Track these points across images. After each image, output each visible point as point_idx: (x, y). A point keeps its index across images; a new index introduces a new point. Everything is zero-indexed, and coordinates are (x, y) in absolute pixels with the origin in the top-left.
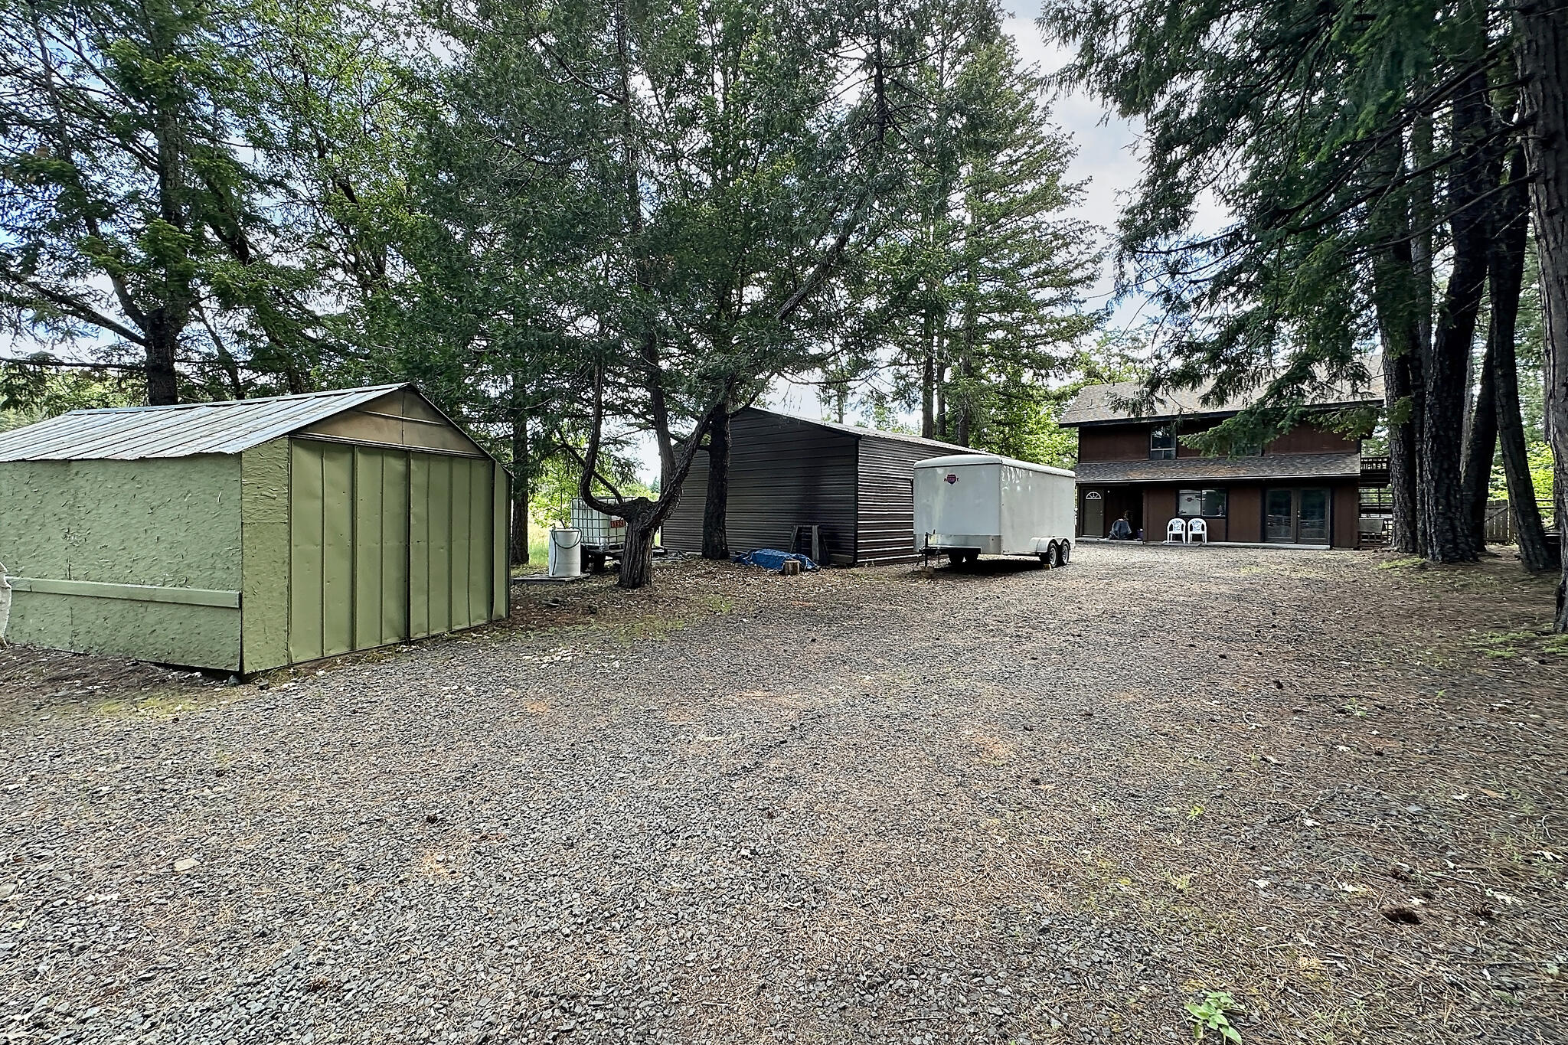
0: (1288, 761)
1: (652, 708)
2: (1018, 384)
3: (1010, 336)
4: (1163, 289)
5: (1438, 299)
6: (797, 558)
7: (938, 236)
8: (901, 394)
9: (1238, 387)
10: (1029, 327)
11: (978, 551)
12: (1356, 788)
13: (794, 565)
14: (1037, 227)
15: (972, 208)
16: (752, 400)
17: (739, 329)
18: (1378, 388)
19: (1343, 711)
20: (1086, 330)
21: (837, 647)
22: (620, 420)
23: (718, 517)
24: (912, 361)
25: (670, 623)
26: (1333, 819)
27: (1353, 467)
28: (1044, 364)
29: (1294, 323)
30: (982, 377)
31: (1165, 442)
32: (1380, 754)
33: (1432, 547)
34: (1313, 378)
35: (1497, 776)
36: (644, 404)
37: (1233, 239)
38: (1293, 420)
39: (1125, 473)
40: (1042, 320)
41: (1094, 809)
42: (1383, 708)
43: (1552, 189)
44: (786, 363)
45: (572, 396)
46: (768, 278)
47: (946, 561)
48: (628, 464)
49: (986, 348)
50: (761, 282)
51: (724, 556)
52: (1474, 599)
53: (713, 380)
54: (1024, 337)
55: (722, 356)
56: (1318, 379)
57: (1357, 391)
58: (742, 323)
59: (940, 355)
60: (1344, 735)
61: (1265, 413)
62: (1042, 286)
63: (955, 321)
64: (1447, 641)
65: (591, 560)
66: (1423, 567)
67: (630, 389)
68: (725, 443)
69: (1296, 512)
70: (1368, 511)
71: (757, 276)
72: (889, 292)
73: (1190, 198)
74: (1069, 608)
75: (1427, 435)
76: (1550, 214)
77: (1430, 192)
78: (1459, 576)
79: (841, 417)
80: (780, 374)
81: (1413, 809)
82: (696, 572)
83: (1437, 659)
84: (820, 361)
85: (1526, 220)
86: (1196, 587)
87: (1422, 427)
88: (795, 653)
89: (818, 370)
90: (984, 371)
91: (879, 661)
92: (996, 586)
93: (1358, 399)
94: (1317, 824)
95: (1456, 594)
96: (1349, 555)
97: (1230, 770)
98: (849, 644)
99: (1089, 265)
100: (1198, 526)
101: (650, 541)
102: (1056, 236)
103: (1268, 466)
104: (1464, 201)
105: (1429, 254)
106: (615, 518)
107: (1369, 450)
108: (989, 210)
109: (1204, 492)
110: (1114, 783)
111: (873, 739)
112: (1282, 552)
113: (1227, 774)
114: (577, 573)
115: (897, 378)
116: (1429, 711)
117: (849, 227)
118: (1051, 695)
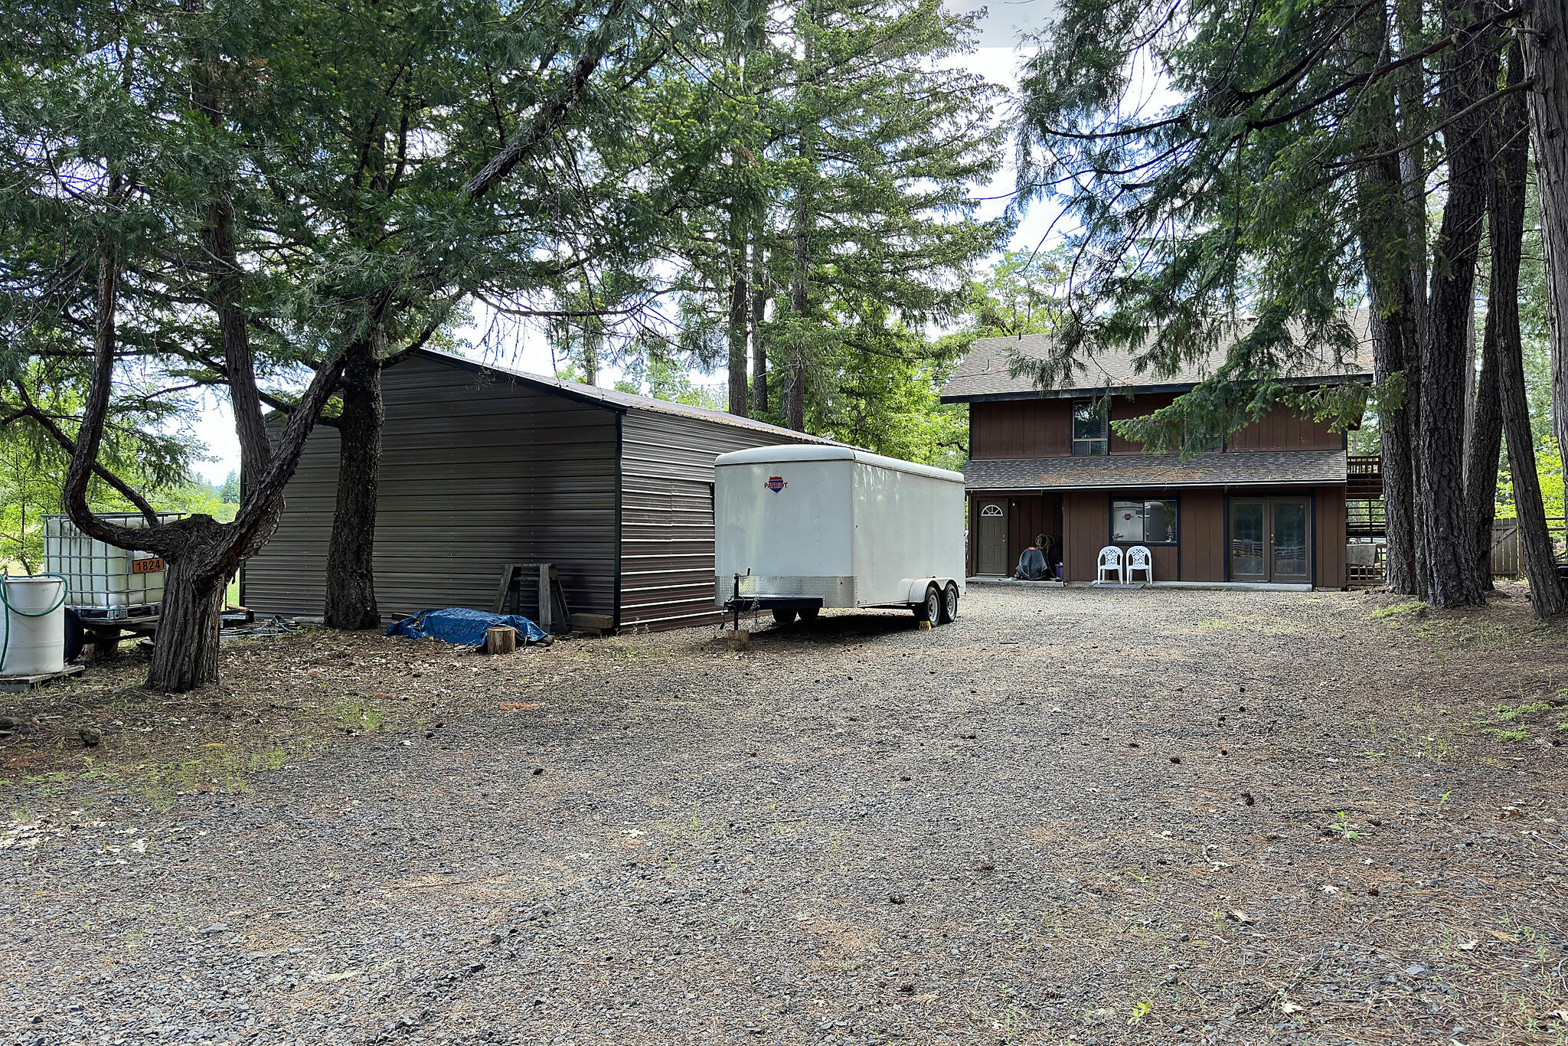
0: (1261, 917)
1: (215, 927)
2: (878, 330)
3: (866, 252)
4: (1085, 194)
5: (1433, 235)
6: (511, 623)
7: (753, 75)
8: (691, 340)
9: (1192, 349)
10: (895, 240)
11: (819, 603)
12: (1346, 947)
13: (506, 635)
14: (905, 77)
15: (807, 36)
16: (425, 336)
17: (398, 207)
18: (1366, 359)
19: (1329, 833)
20: (980, 251)
21: (580, 781)
22: (152, 363)
23: (358, 554)
24: (710, 284)
25: (255, 757)
26: (1319, 999)
27: (1335, 470)
28: (916, 301)
29: (1261, 258)
30: (824, 316)
31: (1092, 428)
32: (1375, 893)
33: (1433, 585)
34: (1288, 340)
35: (1509, 910)
36: (206, 334)
37: (1179, 126)
38: (1265, 401)
39: (1036, 475)
40: (915, 229)
41: (996, 1025)
42: (1378, 824)
43: (1552, 103)
44: (486, 273)
45: (50, 312)
46: (455, 117)
47: (767, 619)
48: (172, 449)
49: (830, 269)
50: (440, 124)
51: (370, 622)
52: (1482, 658)
53: (346, 298)
54: (887, 255)
55: (363, 253)
56: (1294, 342)
57: (1341, 361)
58: (402, 196)
59: (758, 277)
60: (1331, 870)
61: (1227, 389)
62: (915, 174)
63: (780, 221)
64: (1451, 721)
65: (88, 639)
66: (1422, 614)
67: (177, 305)
68: (372, 413)
69: (1268, 534)
70: (1359, 534)
71: (435, 112)
72: (670, 163)
73: (1120, 58)
74: (957, 691)
75: (1423, 427)
76: (1551, 135)
77: (1420, 87)
78: (1463, 626)
79: (590, 374)
80: (475, 294)
81: (1413, 970)
82: (311, 655)
83: (1441, 747)
84: (549, 274)
85: (1524, 140)
86: (1138, 653)
87: (1418, 416)
88: (503, 798)
89: (548, 293)
90: (827, 307)
91: (654, 801)
92: (846, 659)
93: (1342, 372)
94: (1299, 1008)
95: (1461, 652)
96: (1336, 598)
97: (1185, 939)
98: (601, 774)
99: (983, 147)
100: (1140, 556)
101: (214, 599)
102: (935, 94)
103: (1233, 467)
104: (1459, 105)
105: (1421, 176)
106: (140, 555)
107: (1358, 444)
108: (833, 42)
109: (1148, 505)
110: (1026, 979)
111: (641, 945)
112: (1252, 595)
113: (1183, 946)
114: (56, 662)
115: (687, 311)
116: (1432, 824)
117: (598, 46)
118: (932, 840)
